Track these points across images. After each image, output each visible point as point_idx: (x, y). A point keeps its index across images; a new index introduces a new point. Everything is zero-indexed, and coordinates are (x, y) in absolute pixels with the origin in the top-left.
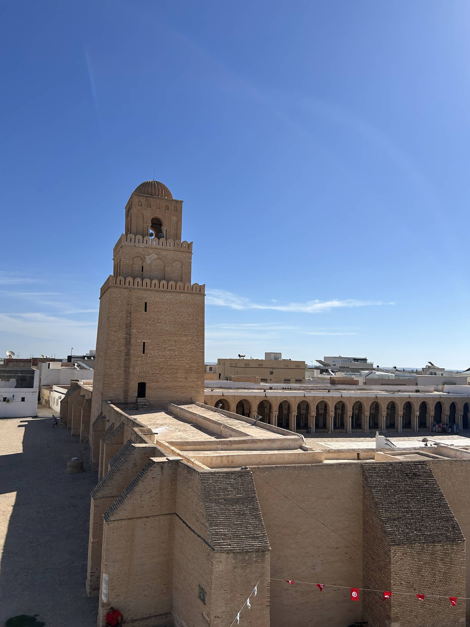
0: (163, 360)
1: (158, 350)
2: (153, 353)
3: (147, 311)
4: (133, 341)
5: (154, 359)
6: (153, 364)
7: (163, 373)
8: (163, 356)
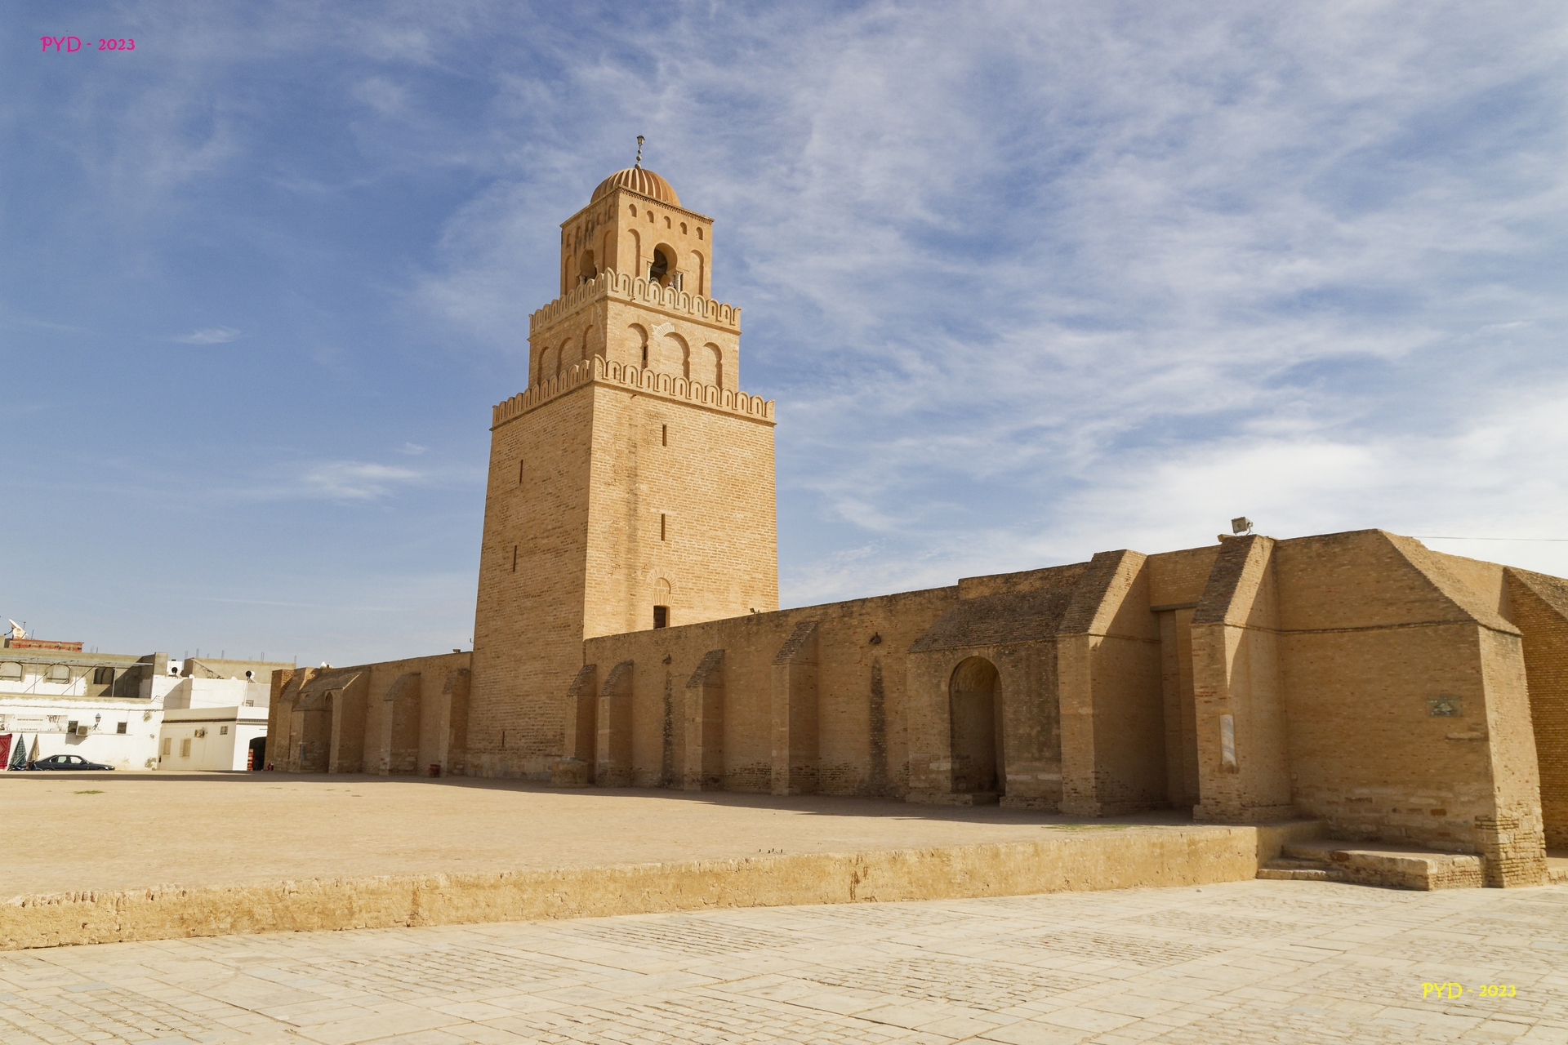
0: (700, 558)
1: (690, 535)
2: (680, 541)
3: (668, 444)
4: (642, 510)
5: (684, 555)
6: (680, 567)
7: (701, 588)
8: (701, 551)
